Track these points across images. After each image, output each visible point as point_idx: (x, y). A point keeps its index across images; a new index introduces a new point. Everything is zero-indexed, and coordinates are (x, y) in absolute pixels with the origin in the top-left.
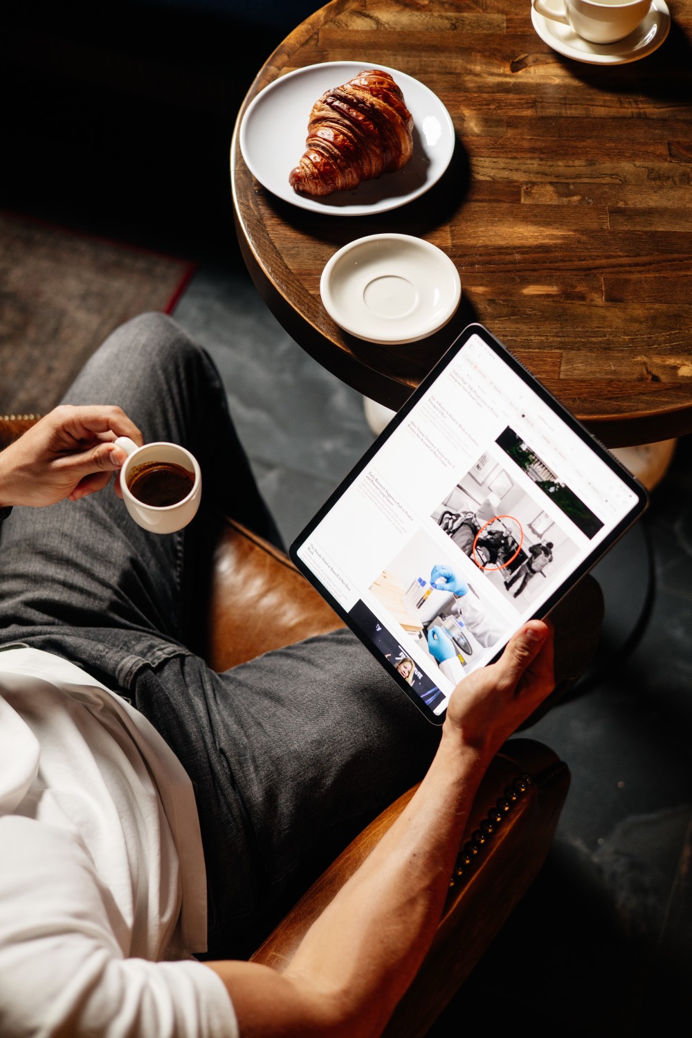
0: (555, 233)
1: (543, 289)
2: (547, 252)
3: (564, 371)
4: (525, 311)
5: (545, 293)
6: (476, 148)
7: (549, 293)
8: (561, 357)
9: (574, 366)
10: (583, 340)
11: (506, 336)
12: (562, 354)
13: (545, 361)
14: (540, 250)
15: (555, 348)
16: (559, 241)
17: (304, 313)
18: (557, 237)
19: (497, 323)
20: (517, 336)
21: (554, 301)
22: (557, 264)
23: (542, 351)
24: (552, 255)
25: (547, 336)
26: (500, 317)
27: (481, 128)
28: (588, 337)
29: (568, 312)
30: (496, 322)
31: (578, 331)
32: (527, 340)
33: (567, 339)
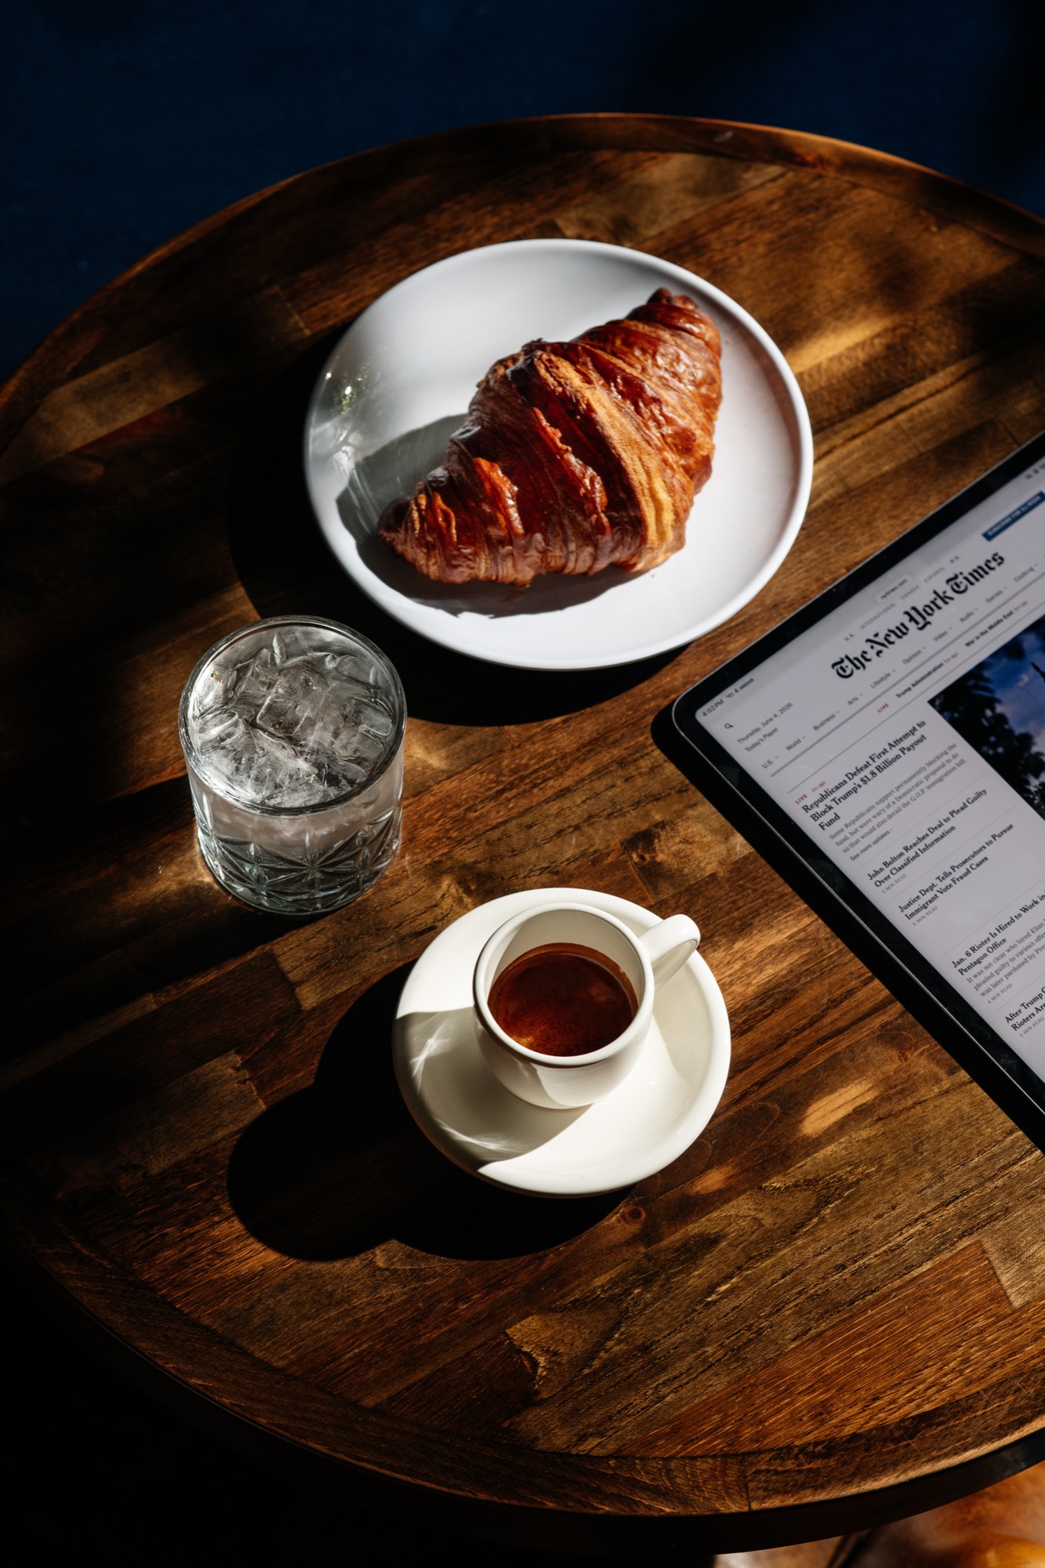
0: (773, 941)
1: (840, 1101)
2: (786, 1000)
3: (1012, 1286)
4: (840, 1179)
5: (849, 1109)
6: (468, 810)
7: (859, 1102)
8: (984, 1252)
9: (1024, 1257)
10: (999, 1183)
11: (843, 1267)
12: (979, 1242)
13: (960, 1280)
14: (769, 1002)
15: (960, 1237)
16: (794, 958)
17: (390, 1467)
18: (782, 950)
19: (804, 1247)
20: (865, 1254)
21: (880, 1119)
22: (827, 1020)
23: (937, 1260)
24: (803, 1000)
25: (923, 1216)
26: (803, 1225)
27: (443, 753)
28: (1004, 1167)
29: (927, 1127)
30: (800, 1242)
31: (976, 1168)
32: (891, 1250)
33: (965, 1202)
